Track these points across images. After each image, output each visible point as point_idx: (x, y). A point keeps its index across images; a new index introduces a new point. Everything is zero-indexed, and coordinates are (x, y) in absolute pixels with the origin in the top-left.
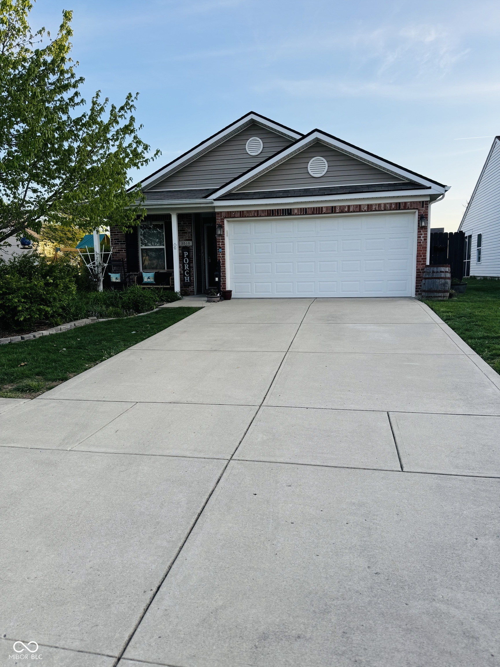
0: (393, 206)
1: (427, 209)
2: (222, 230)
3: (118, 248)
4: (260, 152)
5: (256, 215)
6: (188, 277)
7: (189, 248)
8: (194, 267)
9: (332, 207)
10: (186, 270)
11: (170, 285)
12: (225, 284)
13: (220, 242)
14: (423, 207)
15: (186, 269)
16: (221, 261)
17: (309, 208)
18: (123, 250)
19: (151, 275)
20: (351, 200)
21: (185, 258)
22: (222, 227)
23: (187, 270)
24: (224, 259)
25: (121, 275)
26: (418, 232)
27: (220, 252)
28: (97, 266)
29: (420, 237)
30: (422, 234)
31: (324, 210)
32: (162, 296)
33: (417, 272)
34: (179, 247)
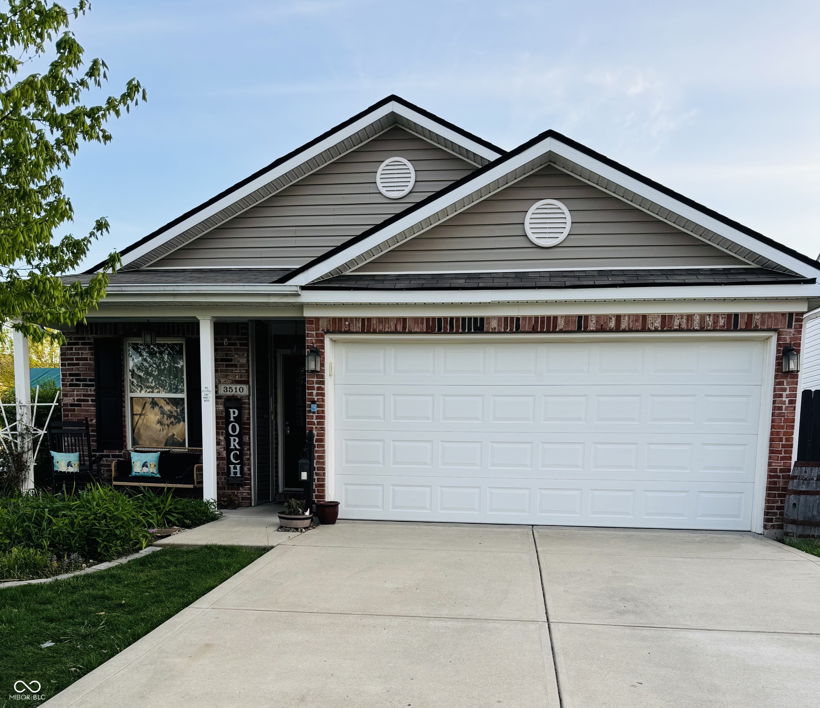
0: (721, 322)
1: (800, 332)
2: (318, 359)
3: (77, 395)
4: (407, 190)
5: (400, 328)
6: (238, 467)
7: (241, 399)
8: (252, 444)
9: (580, 317)
10: (233, 450)
11: (193, 483)
12: (323, 486)
13: (313, 388)
14: (790, 326)
15: (232, 447)
16: (315, 432)
17: (524, 318)
18: (89, 399)
19: (152, 458)
20: (625, 302)
21: (232, 422)
22: (318, 353)
23: (236, 449)
24: (323, 429)
25: (80, 456)
26: (777, 384)
27: (314, 413)
28: (22, 435)
29: (781, 396)
30: (785, 390)
31: (561, 324)
32: (170, 512)
33: (769, 477)
34: (218, 397)
